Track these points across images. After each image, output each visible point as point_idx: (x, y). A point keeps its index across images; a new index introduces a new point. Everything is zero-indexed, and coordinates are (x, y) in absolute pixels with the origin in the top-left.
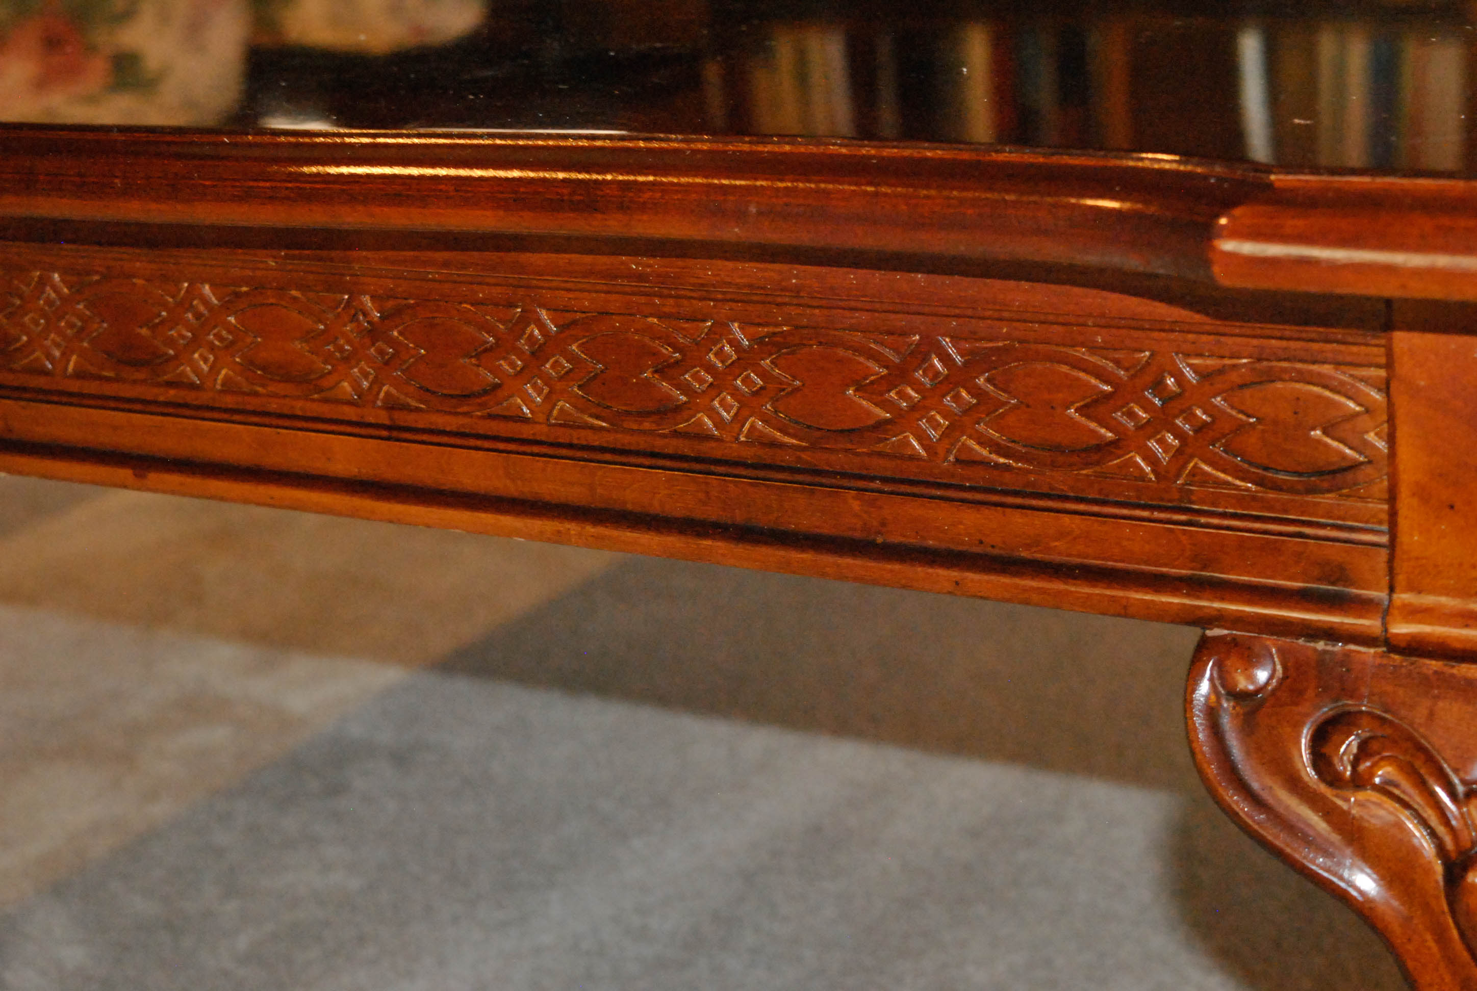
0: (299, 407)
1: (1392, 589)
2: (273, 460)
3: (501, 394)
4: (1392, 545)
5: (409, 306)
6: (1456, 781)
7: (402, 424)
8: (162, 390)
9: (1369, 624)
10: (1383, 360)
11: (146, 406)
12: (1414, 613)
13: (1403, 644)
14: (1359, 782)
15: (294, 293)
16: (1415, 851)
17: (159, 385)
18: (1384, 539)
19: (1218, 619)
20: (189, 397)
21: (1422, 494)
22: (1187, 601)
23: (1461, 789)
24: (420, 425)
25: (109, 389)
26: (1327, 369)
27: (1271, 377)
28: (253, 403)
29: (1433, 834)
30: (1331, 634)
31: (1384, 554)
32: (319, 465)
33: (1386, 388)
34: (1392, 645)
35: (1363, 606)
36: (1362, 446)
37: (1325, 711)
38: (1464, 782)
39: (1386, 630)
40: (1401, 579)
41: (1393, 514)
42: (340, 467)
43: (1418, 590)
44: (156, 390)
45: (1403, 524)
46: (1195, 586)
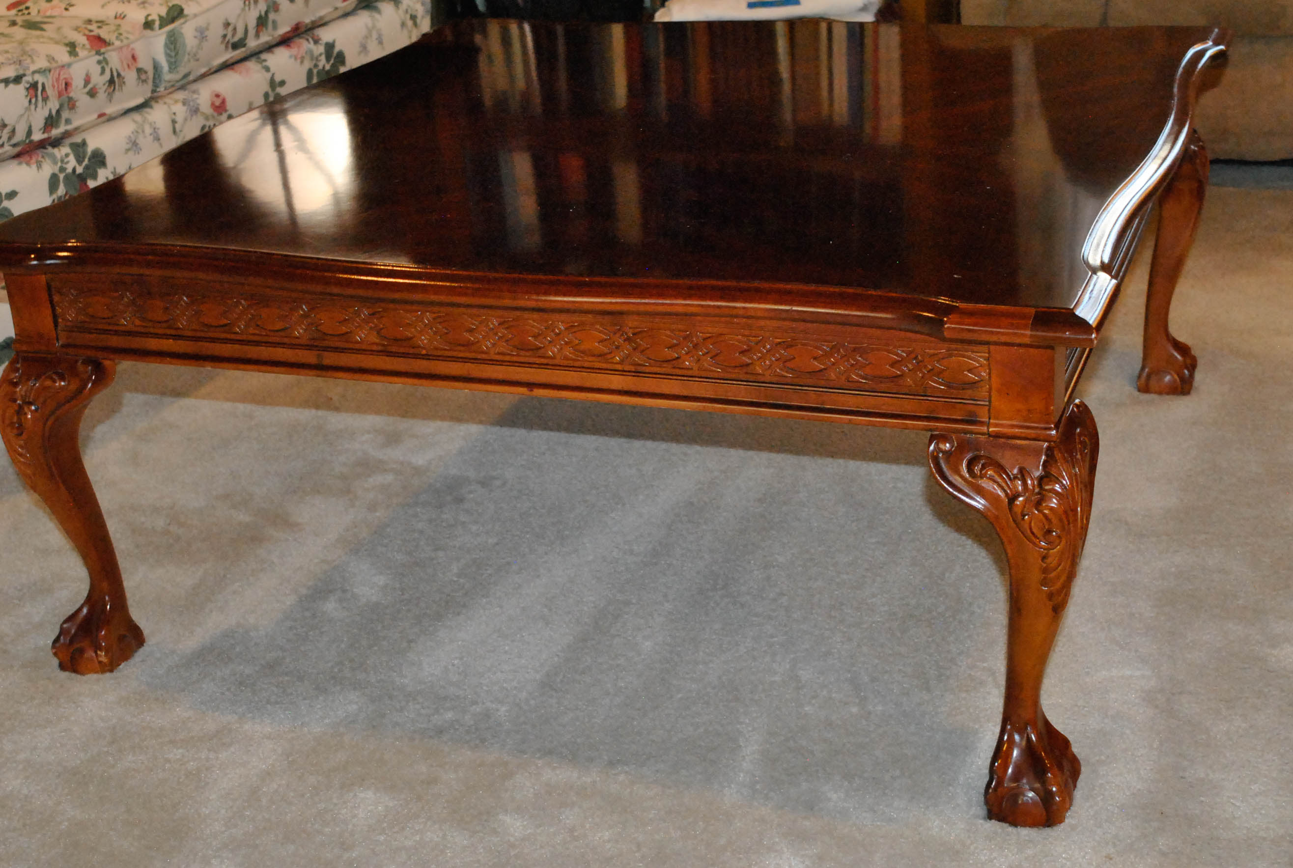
0: (597, 365)
1: (990, 419)
2: (588, 384)
3: (680, 361)
4: (990, 406)
5: (645, 331)
6: (1010, 474)
7: (640, 371)
8: (537, 359)
9: (984, 429)
10: (987, 351)
11: (530, 365)
12: (996, 425)
13: (994, 434)
14: (981, 477)
15: (598, 327)
16: (999, 495)
17: (536, 357)
18: (987, 403)
19: (937, 429)
20: (550, 362)
21: (999, 391)
22: (926, 423)
23: (1012, 476)
24: (647, 371)
25: (515, 359)
26: (969, 353)
27: (951, 356)
28: (577, 364)
29: (1005, 491)
30: (971, 433)
31: (987, 408)
32: (605, 385)
33: (988, 359)
34: (989, 435)
35: (982, 423)
36: (979, 376)
37: (969, 456)
38: (1013, 474)
39: (988, 431)
40: (992, 415)
41: (990, 396)
42: (614, 386)
43: (997, 419)
44: (535, 359)
45: (993, 399)
46: (927, 419)
